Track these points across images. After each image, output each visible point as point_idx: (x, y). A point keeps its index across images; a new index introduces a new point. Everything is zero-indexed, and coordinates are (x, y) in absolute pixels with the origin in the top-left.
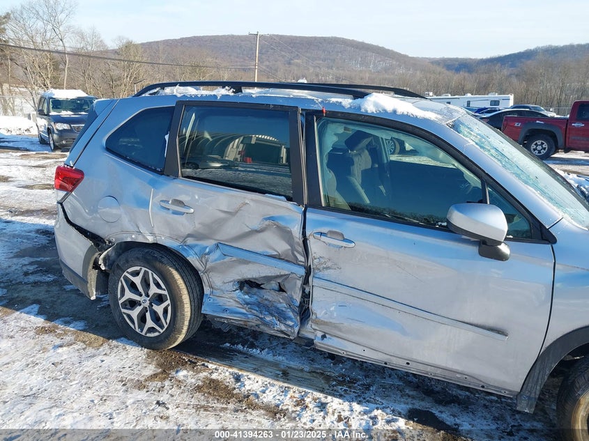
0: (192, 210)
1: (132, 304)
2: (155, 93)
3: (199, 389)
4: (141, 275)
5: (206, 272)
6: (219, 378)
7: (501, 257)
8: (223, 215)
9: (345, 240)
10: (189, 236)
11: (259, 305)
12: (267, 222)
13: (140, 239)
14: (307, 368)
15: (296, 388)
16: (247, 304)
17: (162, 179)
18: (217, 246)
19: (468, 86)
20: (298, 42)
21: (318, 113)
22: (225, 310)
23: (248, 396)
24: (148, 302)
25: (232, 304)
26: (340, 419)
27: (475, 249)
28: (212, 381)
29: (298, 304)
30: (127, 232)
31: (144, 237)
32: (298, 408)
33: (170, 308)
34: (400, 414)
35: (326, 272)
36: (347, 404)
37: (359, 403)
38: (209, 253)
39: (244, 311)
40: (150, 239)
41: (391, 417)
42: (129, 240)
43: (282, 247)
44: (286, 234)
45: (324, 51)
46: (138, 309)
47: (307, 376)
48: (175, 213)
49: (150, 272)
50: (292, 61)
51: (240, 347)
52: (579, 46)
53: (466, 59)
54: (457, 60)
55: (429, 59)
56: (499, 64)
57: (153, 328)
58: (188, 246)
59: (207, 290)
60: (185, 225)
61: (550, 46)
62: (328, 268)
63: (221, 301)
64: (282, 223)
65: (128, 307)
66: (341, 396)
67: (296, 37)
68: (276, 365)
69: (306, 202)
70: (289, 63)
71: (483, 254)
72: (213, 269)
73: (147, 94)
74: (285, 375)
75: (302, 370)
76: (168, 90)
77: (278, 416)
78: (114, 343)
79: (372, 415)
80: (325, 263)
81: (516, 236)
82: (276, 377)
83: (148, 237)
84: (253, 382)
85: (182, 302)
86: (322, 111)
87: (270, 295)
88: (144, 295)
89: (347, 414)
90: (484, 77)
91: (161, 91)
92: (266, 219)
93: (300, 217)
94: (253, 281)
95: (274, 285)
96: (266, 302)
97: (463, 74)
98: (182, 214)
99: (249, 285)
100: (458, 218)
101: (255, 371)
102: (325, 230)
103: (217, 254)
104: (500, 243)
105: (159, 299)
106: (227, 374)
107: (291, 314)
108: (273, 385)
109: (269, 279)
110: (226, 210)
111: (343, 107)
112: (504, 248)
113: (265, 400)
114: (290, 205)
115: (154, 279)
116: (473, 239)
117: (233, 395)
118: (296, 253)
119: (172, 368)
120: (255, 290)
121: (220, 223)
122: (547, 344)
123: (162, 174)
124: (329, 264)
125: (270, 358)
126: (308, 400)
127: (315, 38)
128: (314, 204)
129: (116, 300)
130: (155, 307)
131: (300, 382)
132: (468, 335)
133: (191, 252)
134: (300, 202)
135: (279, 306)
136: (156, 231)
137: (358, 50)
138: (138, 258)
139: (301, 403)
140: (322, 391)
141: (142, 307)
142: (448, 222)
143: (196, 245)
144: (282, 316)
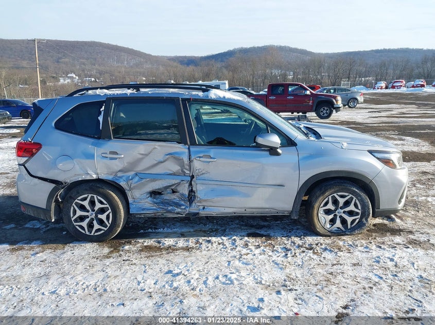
0: (123, 156)
1: (82, 218)
2: (83, 94)
3: (141, 251)
4: (88, 199)
5: (130, 189)
6: (149, 244)
7: (278, 154)
8: (141, 156)
9: (211, 158)
10: (120, 171)
11: (162, 203)
12: (168, 157)
13: (88, 178)
14: (192, 230)
15: (191, 238)
16: (156, 203)
17: (101, 141)
18: (136, 174)
19: (197, 75)
20: (63, 45)
21: (189, 100)
22: (143, 209)
23: (170, 247)
24: (94, 215)
25: (147, 205)
26: (219, 244)
27: (268, 153)
28: (145, 246)
29: (187, 196)
30: (79, 175)
31: (91, 176)
32: (198, 245)
33: (111, 215)
34: (244, 236)
35: (202, 176)
36: (219, 238)
37: (224, 236)
38: (131, 179)
39: (155, 208)
40: (95, 177)
41: (241, 238)
42: (80, 179)
43: (175, 168)
44: (179, 161)
45: (86, 52)
46: (87, 221)
47: (194, 233)
48: (112, 159)
49: (95, 196)
50: (60, 60)
51: (150, 230)
52: (258, 47)
53: (192, 57)
54: (185, 57)
55: (167, 57)
56: (214, 60)
57: (99, 229)
58: (119, 177)
59: (130, 200)
60: (117, 165)
61: (242, 48)
62: (203, 174)
63: (140, 205)
64: (177, 156)
65: (79, 220)
66: (214, 236)
67: (60, 41)
68: (175, 233)
69: (189, 143)
70: (58, 62)
71: (271, 154)
72: (134, 188)
73: (77, 95)
74: (183, 235)
75: (190, 232)
76: (90, 92)
77: (190, 250)
78: (71, 245)
79: (233, 239)
80: (201, 171)
81: (283, 145)
82: (179, 237)
83: (94, 176)
84: (169, 242)
85: (119, 208)
86: (190, 99)
87: (168, 196)
88: (90, 210)
89: (221, 241)
90: (206, 69)
91: (87, 93)
92: (167, 155)
93: (187, 151)
94: (156, 191)
95: (169, 190)
96: (166, 201)
97: (191, 68)
98: (116, 159)
99: (155, 194)
100: (260, 140)
101: (166, 237)
102: (201, 155)
103: (137, 179)
104: (278, 148)
105: (102, 211)
106: (152, 242)
107: (183, 203)
108: (180, 240)
109: (167, 188)
110: (143, 153)
111: (199, 96)
112: (279, 151)
113: (180, 246)
114: (180, 146)
115: (98, 199)
116: (266, 149)
117: (162, 249)
118: (184, 170)
119: (117, 247)
120: (158, 196)
121: (139, 161)
122: (300, 187)
123: (99, 139)
124: (204, 172)
125: (169, 231)
126: (201, 241)
127: (78, 42)
128: (193, 143)
129: (70, 218)
130: (100, 216)
131: (192, 236)
132: (270, 190)
133: (121, 180)
134: (186, 143)
135: (174, 201)
136: (99, 171)
137: (113, 51)
138: (86, 190)
139: (197, 242)
140: (205, 236)
141: (90, 218)
142: (257, 143)
143: (123, 176)
144: (178, 205)
